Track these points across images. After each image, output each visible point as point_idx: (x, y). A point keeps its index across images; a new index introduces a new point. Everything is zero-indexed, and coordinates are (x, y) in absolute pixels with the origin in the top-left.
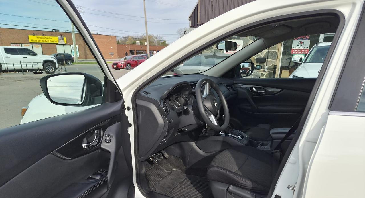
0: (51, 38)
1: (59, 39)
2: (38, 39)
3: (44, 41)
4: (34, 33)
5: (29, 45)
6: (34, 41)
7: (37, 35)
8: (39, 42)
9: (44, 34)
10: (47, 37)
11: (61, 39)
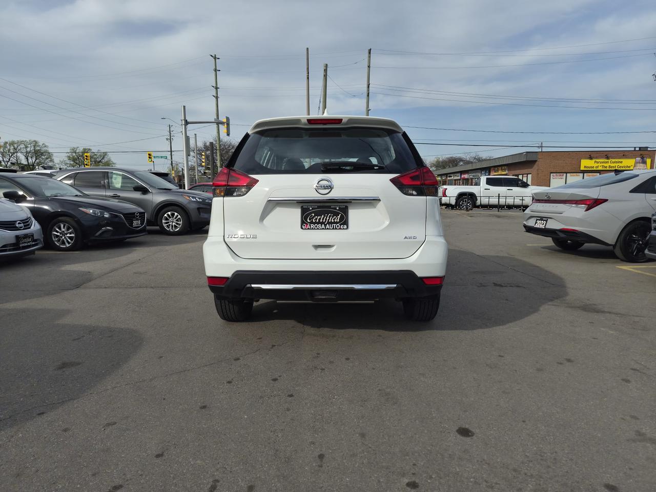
0: (621, 162)
1: (636, 163)
2: (596, 165)
3: (606, 167)
4: (592, 155)
5: (578, 174)
6: (588, 167)
7: (597, 158)
8: (597, 169)
9: (609, 155)
10: (614, 160)
11: (641, 162)
